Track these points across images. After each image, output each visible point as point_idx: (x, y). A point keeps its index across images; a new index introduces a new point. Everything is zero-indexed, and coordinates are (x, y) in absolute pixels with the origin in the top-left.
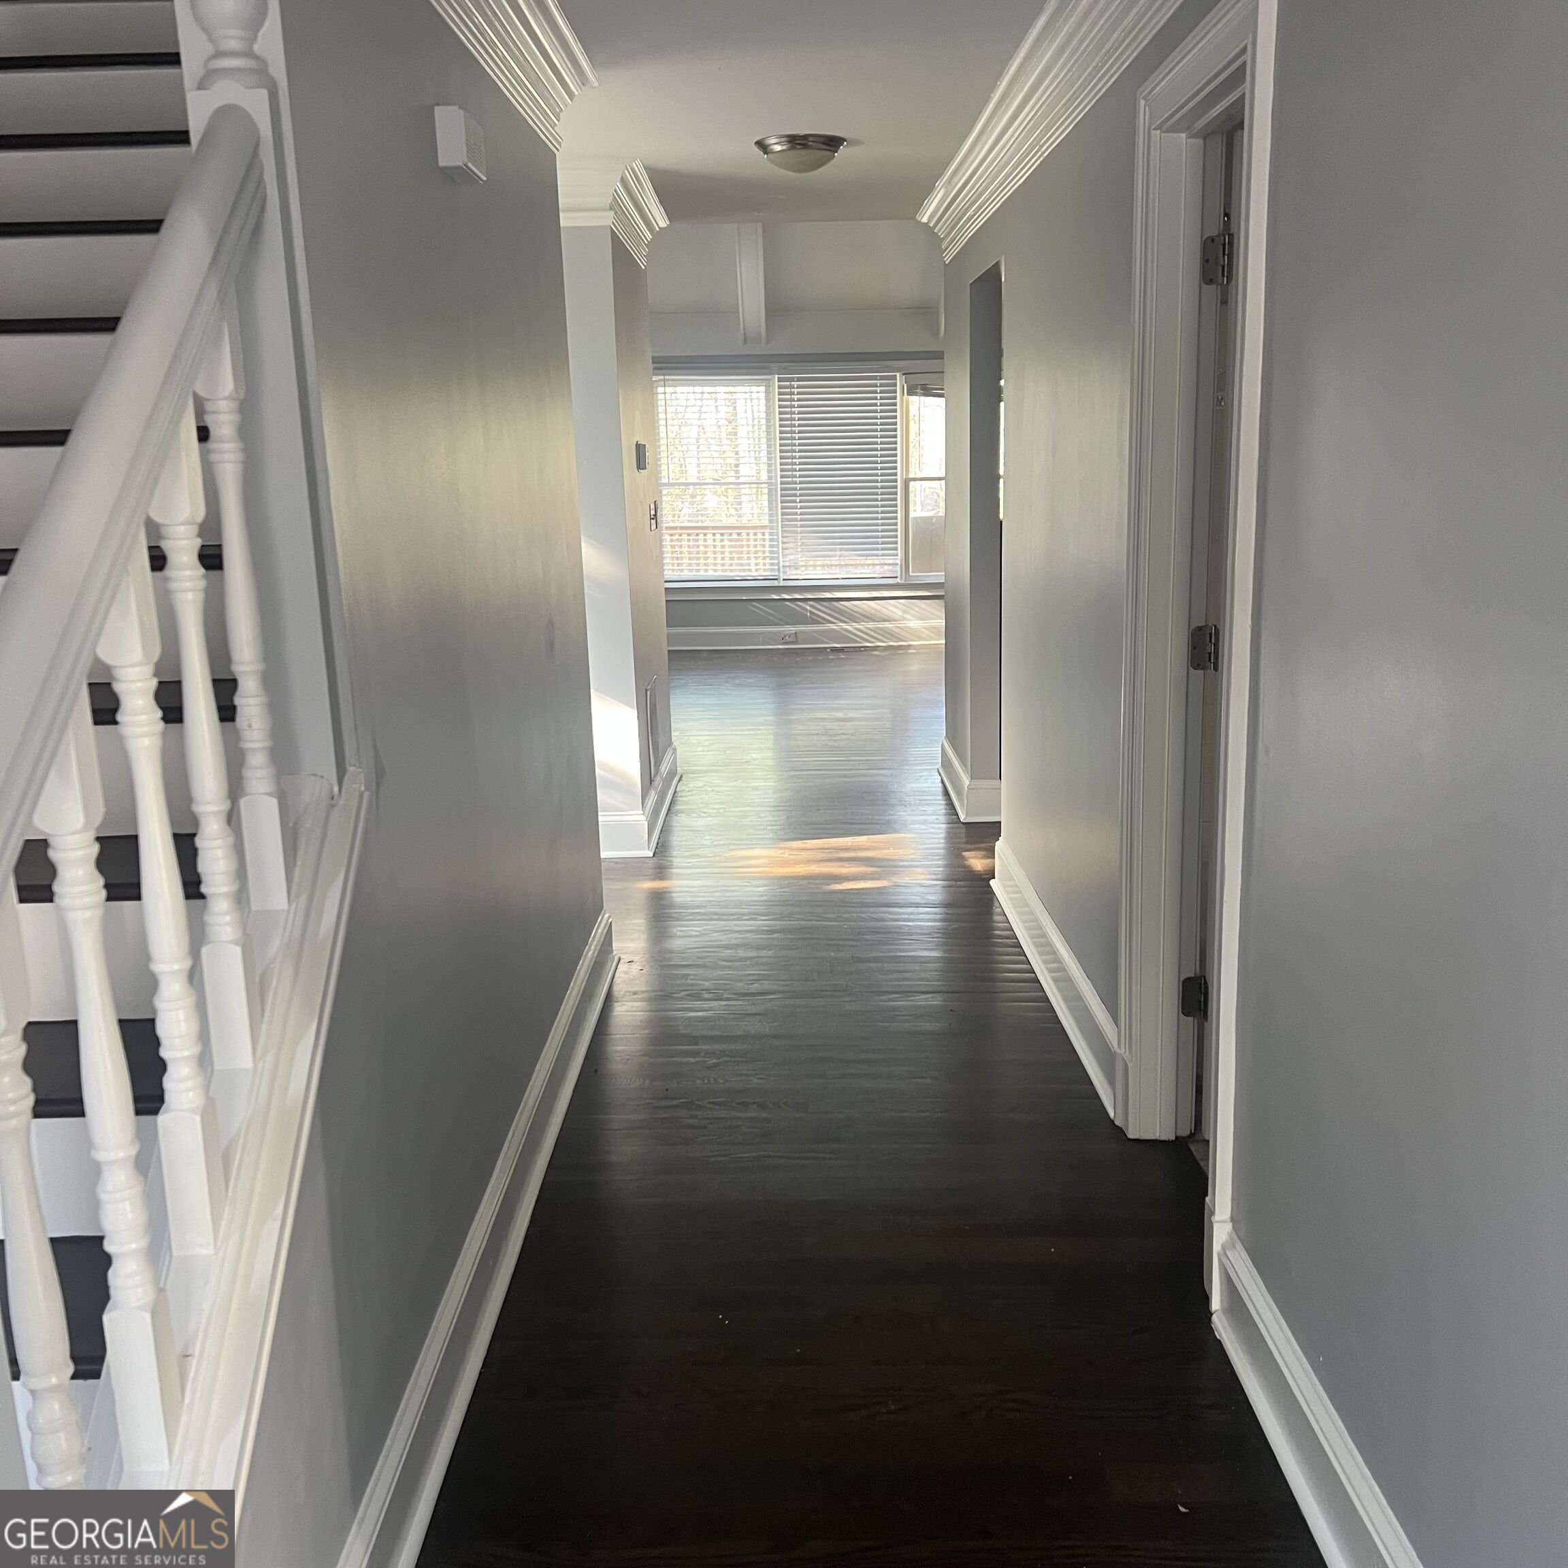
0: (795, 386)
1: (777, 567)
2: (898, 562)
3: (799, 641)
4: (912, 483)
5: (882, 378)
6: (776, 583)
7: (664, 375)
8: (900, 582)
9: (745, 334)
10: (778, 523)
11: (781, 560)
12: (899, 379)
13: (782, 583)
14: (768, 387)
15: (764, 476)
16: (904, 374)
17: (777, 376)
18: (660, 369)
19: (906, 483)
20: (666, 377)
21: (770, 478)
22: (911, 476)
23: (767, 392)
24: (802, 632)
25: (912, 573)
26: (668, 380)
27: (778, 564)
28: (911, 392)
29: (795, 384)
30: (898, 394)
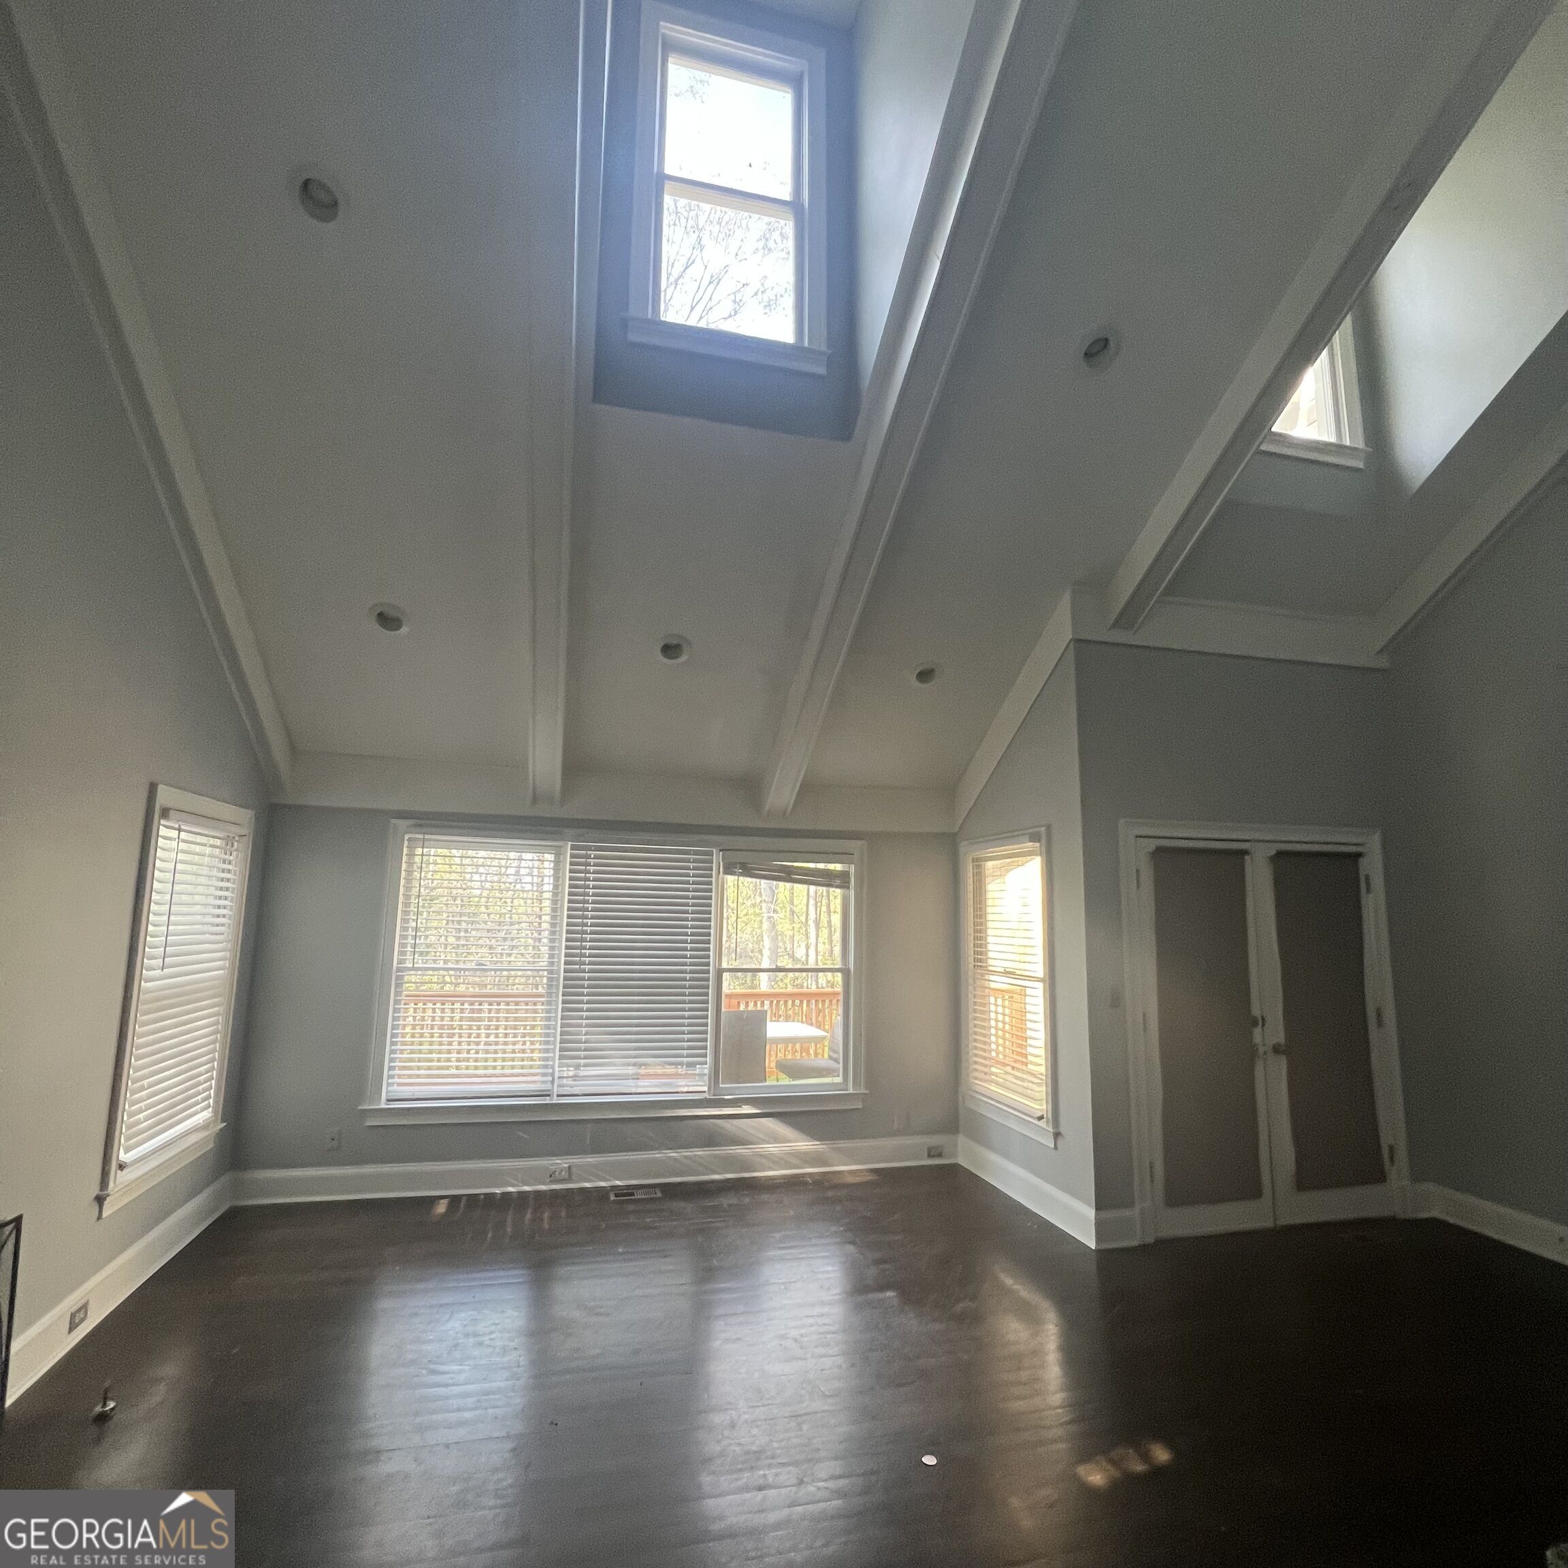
0: (592, 856)
1: (550, 1079)
2: (706, 1071)
3: (574, 1178)
4: (726, 976)
5: (696, 853)
6: (547, 1101)
7: (424, 833)
8: (708, 1097)
9: (534, 793)
10: (556, 1022)
11: (557, 1069)
12: (717, 858)
13: (555, 1100)
14: (557, 855)
15: (544, 962)
16: (720, 851)
17: (570, 843)
18: (421, 825)
19: (720, 973)
20: (427, 837)
21: (552, 964)
22: (724, 965)
23: (557, 862)
24: (578, 1166)
25: (722, 1084)
26: (430, 840)
27: (553, 1075)
28: (729, 870)
29: (593, 854)
30: (714, 873)
